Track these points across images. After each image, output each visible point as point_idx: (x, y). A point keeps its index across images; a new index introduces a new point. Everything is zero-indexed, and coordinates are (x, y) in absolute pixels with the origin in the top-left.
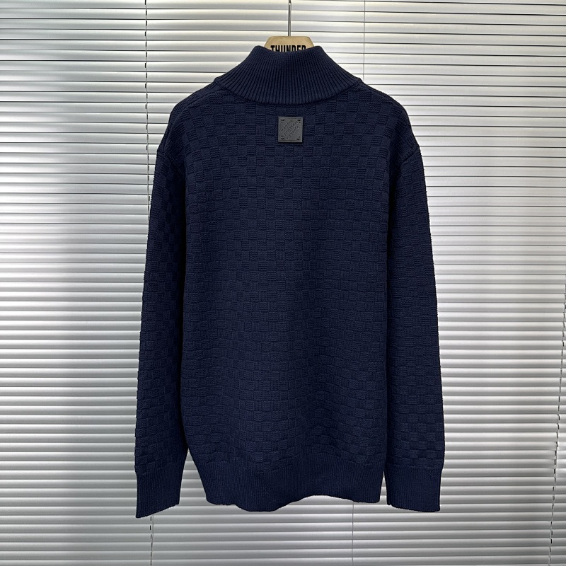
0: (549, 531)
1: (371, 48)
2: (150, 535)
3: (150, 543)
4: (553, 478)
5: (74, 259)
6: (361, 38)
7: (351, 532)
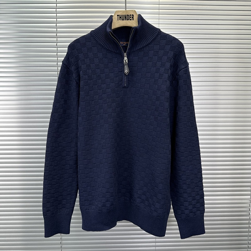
0: (247, 242)
1: (162, 17)
2: (60, 246)
3: (61, 250)
4: (249, 217)
5: (23, 117)
6: (158, 12)
7: (155, 244)
